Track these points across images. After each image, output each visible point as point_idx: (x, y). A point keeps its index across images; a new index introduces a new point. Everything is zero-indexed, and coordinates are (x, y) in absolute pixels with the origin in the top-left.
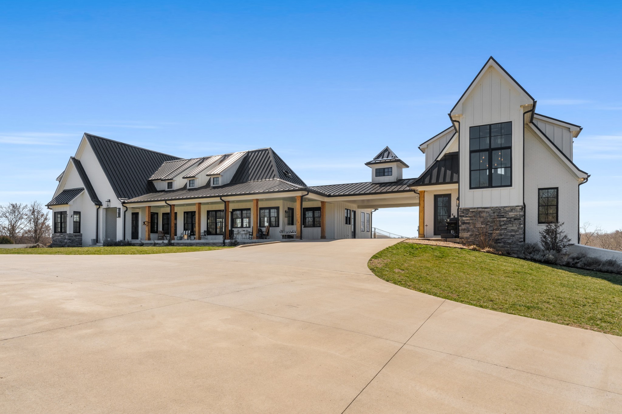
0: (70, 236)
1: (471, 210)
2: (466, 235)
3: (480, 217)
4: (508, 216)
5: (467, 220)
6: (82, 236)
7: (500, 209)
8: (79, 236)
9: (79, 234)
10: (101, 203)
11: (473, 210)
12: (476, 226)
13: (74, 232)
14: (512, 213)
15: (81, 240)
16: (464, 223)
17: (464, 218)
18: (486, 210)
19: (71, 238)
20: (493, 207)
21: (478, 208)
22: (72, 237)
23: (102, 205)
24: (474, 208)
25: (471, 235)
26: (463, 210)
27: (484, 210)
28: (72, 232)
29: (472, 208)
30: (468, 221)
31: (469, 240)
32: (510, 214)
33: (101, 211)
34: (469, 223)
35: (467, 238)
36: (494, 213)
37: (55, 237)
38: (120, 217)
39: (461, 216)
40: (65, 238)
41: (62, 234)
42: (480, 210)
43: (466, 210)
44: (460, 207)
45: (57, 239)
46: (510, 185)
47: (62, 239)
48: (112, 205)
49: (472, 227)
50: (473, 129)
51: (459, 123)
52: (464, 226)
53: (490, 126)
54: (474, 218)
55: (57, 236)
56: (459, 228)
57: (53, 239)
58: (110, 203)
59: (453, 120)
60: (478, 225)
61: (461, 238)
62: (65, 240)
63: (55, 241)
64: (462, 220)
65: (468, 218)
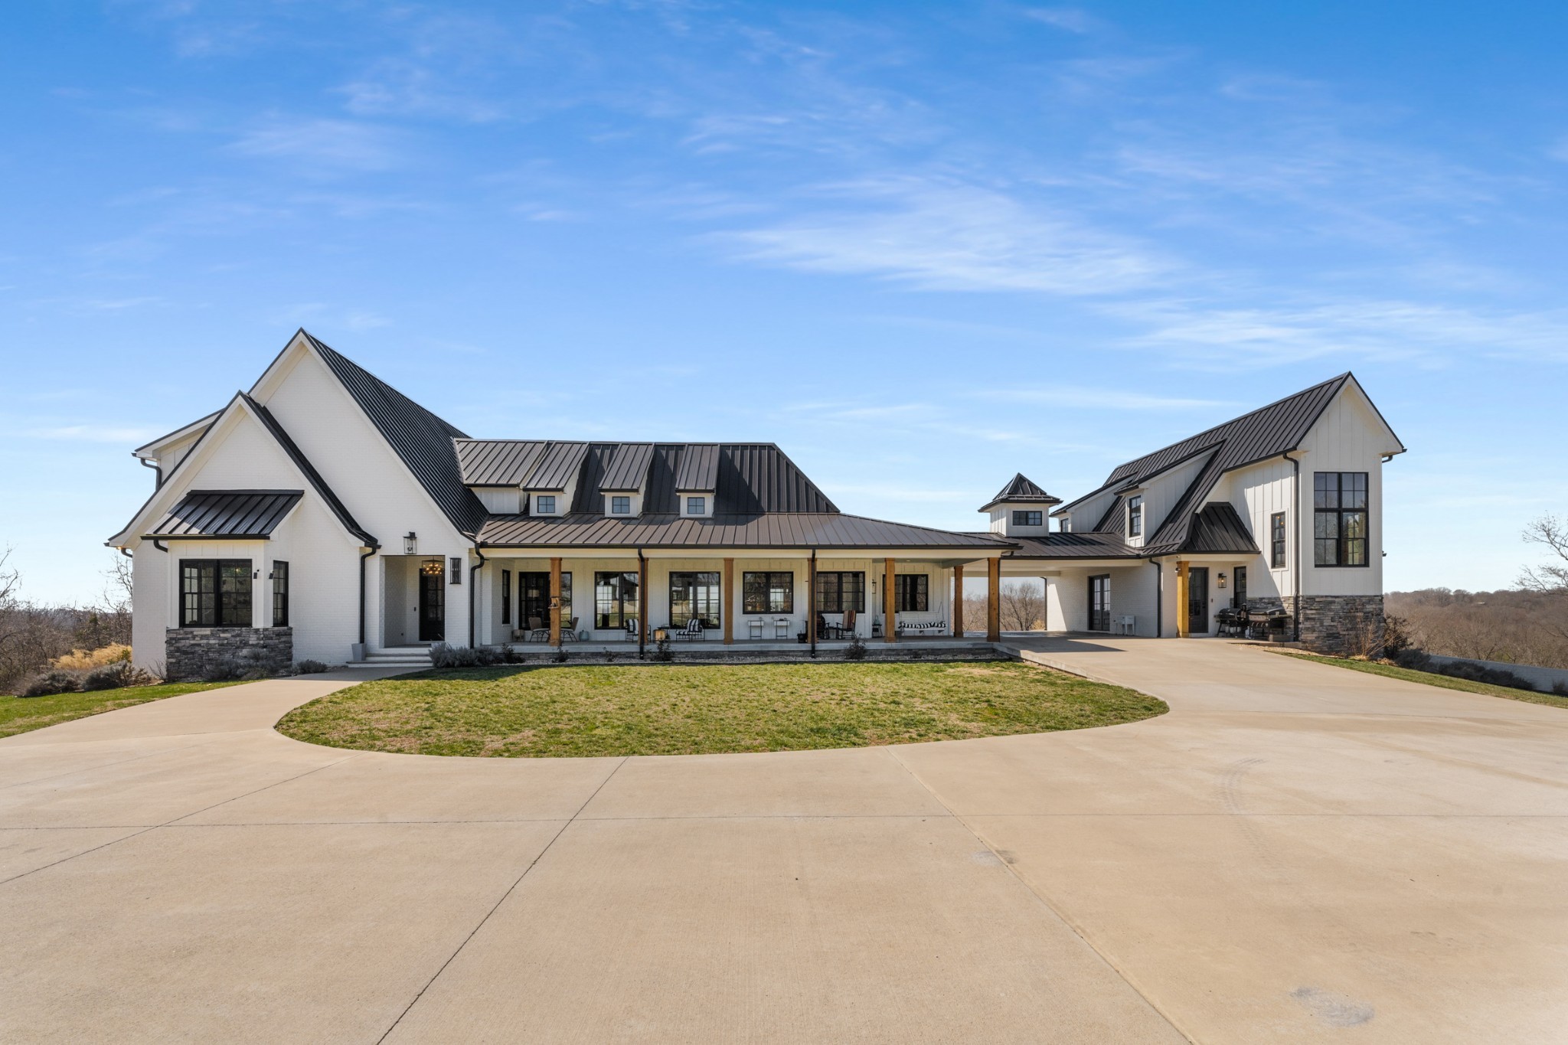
0: (266, 637)
1: (1317, 600)
2: (1311, 636)
3: (1330, 610)
4: (1365, 610)
5: (1312, 614)
6: (291, 635)
7: (1354, 600)
8: (285, 635)
9: (286, 628)
10: (376, 541)
11: (1321, 600)
12: (1325, 624)
13: (275, 625)
14: (1371, 606)
15: (290, 647)
16: (1307, 619)
17: (1309, 612)
18: (1337, 600)
19: (269, 641)
20: (1346, 596)
21: (1326, 596)
22: (271, 638)
23: (379, 547)
24: (1322, 597)
25: (1317, 638)
26: (1307, 599)
27: (1334, 599)
28: (270, 625)
29: (1318, 597)
30: (1313, 616)
31: (1315, 645)
32: (1367, 606)
33: (375, 565)
34: (1314, 619)
35: (1312, 642)
36: (1347, 604)
37: (188, 639)
38: (460, 583)
39: (1303, 608)
40: (241, 642)
41: (227, 630)
42: (1330, 599)
43: (1311, 599)
44: (1301, 594)
45: (199, 645)
46: (1366, 564)
47: (223, 647)
48: (424, 548)
49: (1318, 625)
50: (1318, 475)
51: (1296, 463)
52: (1308, 624)
53: (1340, 474)
54: (1321, 611)
55: (194, 637)
56: (1300, 626)
57: (172, 646)
58: (414, 542)
59: (1286, 457)
60: (1327, 622)
61: (1304, 642)
62: (243, 648)
63: (185, 653)
64: (1305, 614)
65: (1314, 612)
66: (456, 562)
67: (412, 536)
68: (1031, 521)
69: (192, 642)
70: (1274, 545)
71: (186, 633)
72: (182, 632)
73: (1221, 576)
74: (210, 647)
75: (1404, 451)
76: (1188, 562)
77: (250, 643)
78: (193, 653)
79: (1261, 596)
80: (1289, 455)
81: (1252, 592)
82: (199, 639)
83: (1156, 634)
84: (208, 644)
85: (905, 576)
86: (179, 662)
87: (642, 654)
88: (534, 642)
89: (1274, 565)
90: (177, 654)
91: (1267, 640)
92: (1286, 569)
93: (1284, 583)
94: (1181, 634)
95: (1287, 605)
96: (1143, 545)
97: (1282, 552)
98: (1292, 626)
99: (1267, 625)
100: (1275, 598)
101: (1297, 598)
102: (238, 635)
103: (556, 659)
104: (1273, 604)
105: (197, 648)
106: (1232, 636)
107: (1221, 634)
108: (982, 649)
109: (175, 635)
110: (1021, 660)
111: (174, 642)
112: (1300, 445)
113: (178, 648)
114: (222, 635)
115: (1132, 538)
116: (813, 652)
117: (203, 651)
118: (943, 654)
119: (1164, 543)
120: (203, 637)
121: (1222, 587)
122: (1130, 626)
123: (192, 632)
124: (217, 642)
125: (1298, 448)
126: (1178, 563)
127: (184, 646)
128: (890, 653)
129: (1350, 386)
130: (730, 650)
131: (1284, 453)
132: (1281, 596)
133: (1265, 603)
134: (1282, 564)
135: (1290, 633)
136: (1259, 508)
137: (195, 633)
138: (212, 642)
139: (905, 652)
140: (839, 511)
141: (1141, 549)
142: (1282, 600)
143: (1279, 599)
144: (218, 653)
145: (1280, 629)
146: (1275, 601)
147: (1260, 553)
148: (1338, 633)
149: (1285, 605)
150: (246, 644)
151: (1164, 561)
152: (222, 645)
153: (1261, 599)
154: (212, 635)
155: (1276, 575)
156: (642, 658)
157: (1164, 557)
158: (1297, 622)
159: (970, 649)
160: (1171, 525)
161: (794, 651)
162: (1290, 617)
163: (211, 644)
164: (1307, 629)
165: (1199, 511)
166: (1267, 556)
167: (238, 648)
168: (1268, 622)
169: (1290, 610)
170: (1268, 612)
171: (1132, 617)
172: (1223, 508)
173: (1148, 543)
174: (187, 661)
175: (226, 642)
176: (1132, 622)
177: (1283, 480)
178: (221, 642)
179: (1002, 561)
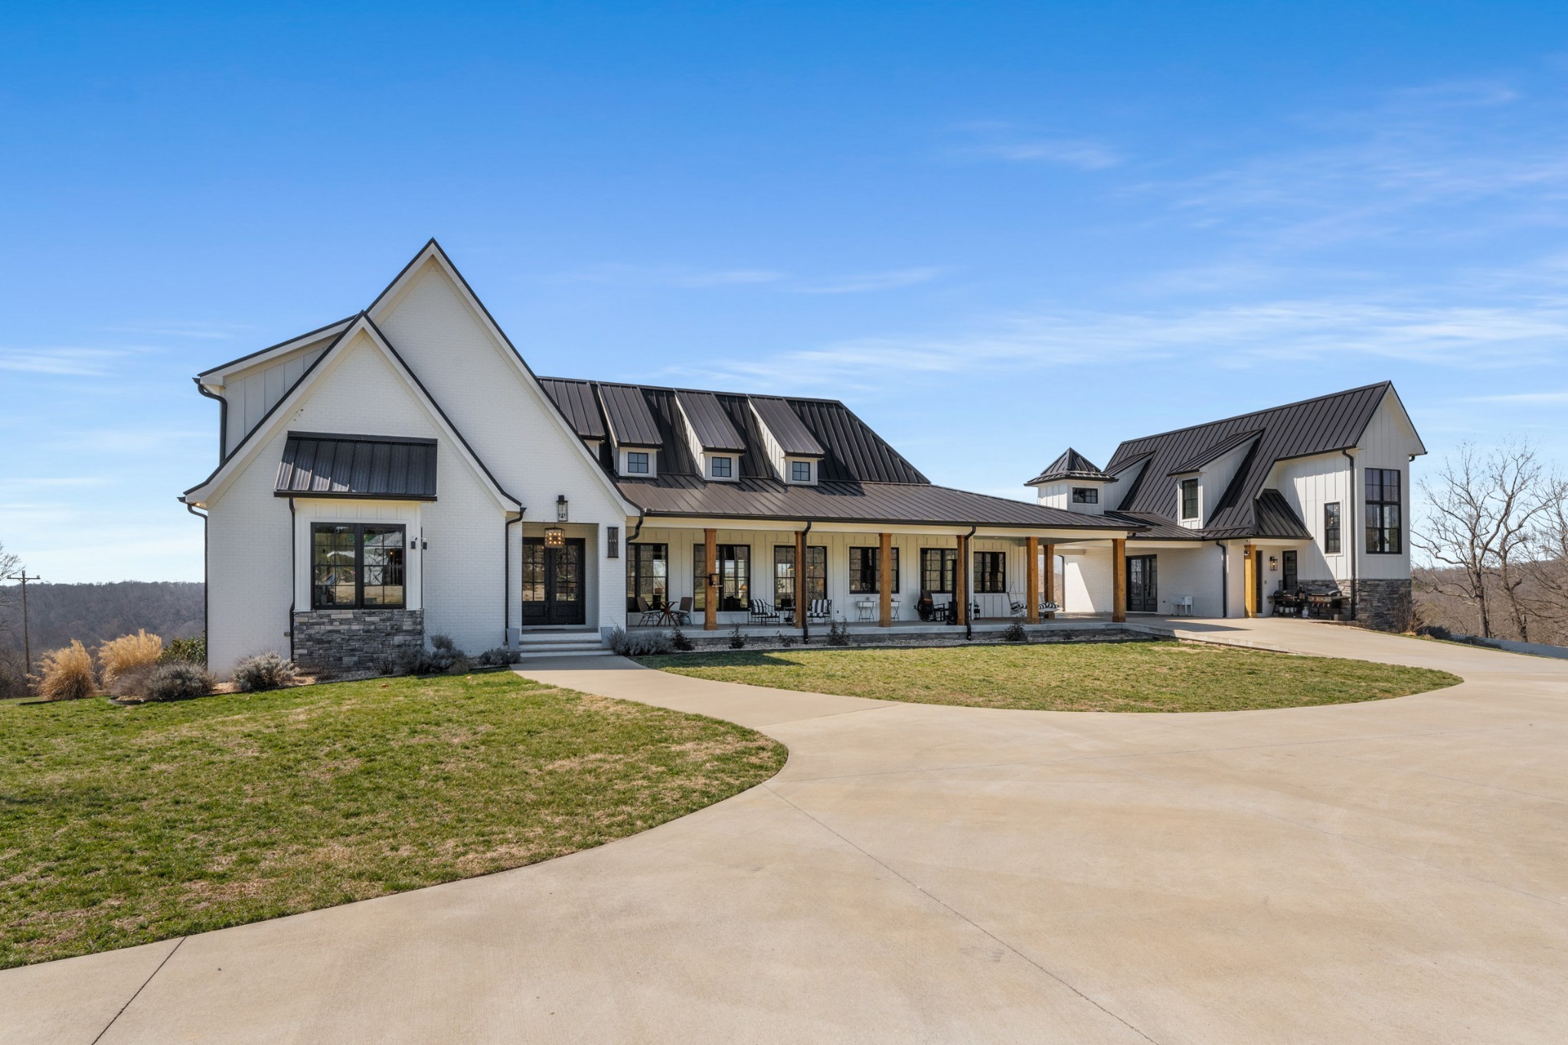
1: (1368, 583)
2: (1364, 615)
3: (1377, 592)
5: (1364, 596)
10: (520, 504)
11: (1371, 583)
12: (1373, 605)
16: (1361, 600)
17: (1363, 594)
18: (1381, 583)
19: (420, 627)
21: (1374, 580)
23: (526, 513)
24: (1372, 580)
26: (1361, 582)
27: (1379, 583)
29: (1369, 580)
30: (1366, 598)
32: (1400, 588)
33: (517, 534)
34: (1365, 600)
35: (1365, 621)
37: (324, 623)
38: (617, 557)
39: (1359, 590)
40: (392, 628)
41: (374, 613)
42: (1377, 582)
43: (1363, 582)
44: (1357, 577)
45: (338, 632)
46: (1399, 552)
47: (369, 634)
48: (577, 514)
49: (1369, 606)
50: (1369, 471)
51: (1352, 459)
52: (1362, 605)
53: (1381, 471)
54: (1371, 593)
55: (331, 622)
56: (1357, 606)
57: (302, 633)
58: (564, 507)
59: (1344, 453)
60: (1375, 604)
61: (1360, 621)
62: (394, 635)
63: (320, 642)
64: (1360, 596)
65: (1366, 593)
66: (613, 532)
67: (561, 500)
68: (1088, 499)
69: (329, 628)
70: (1327, 532)
71: (321, 617)
72: (315, 615)
73: (1272, 559)
74: (352, 636)
75: (1426, 453)
76: (1255, 546)
77: (404, 628)
78: (329, 642)
79: (1313, 579)
80: (1348, 451)
81: (1304, 574)
82: (338, 623)
83: (1222, 614)
84: (350, 630)
85: (984, 554)
86: (310, 654)
87: (806, 638)
88: (642, 626)
89: (1327, 551)
90: (308, 643)
91: (1333, 619)
92: (1341, 554)
93: (1340, 568)
94: (1250, 614)
95: (1343, 587)
96: (1201, 527)
97: (1337, 538)
98: (1349, 607)
99: (1329, 605)
100: (1329, 581)
101: (1353, 581)
102: (389, 619)
103: (733, 644)
104: (1327, 586)
105: (335, 636)
106: (1290, 615)
107: (1275, 614)
108: (1115, 629)
109: (306, 620)
110: (1175, 639)
111: (305, 627)
112: (1358, 443)
113: (310, 635)
114: (368, 619)
115: (1184, 520)
116: (968, 634)
117: (343, 639)
118: (1081, 635)
119: (1227, 526)
120: (342, 622)
121: (1274, 569)
122: (1189, 606)
123: (329, 616)
124: (362, 627)
125: (1357, 445)
126: (1246, 546)
127: (318, 633)
128: (1035, 634)
129: (1390, 393)
130: (891, 632)
131: (1344, 450)
132: (1336, 580)
133: (1318, 585)
134: (1337, 550)
135: (1348, 613)
136: (1311, 496)
137: (333, 617)
138: (355, 627)
139: (1049, 633)
140: (929, 483)
141: (1198, 531)
142: (1338, 583)
143: (1334, 581)
144: (363, 641)
145: (1338, 610)
146: (1330, 584)
147: (1312, 538)
148: (1382, 613)
149: (1341, 588)
150: (399, 630)
151: (1230, 545)
152: (368, 631)
153: (1314, 582)
154: (355, 618)
155: (1330, 560)
156: (806, 643)
157: (1229, 541)
158: (1354, 603)
159: (1104, 630)
160: (1229, 510)
161: (950, 634)
162: (1347, 598)
163: (354, 631)
164: (1362, 609)
165: (1258, 497)
166: (1320, 542)
167: (388, 635)
168: (1330, 603)
169: (1346, 592)
170: (1330, 593)
171: (1191, 597)
172: (1273, 494)
173: (1206, 525)
174: (321, 651)
175: (373, 627)
176: (1191, 604)
177: (1337, 473)
178: (366, 628)
179: (1126, 542)
